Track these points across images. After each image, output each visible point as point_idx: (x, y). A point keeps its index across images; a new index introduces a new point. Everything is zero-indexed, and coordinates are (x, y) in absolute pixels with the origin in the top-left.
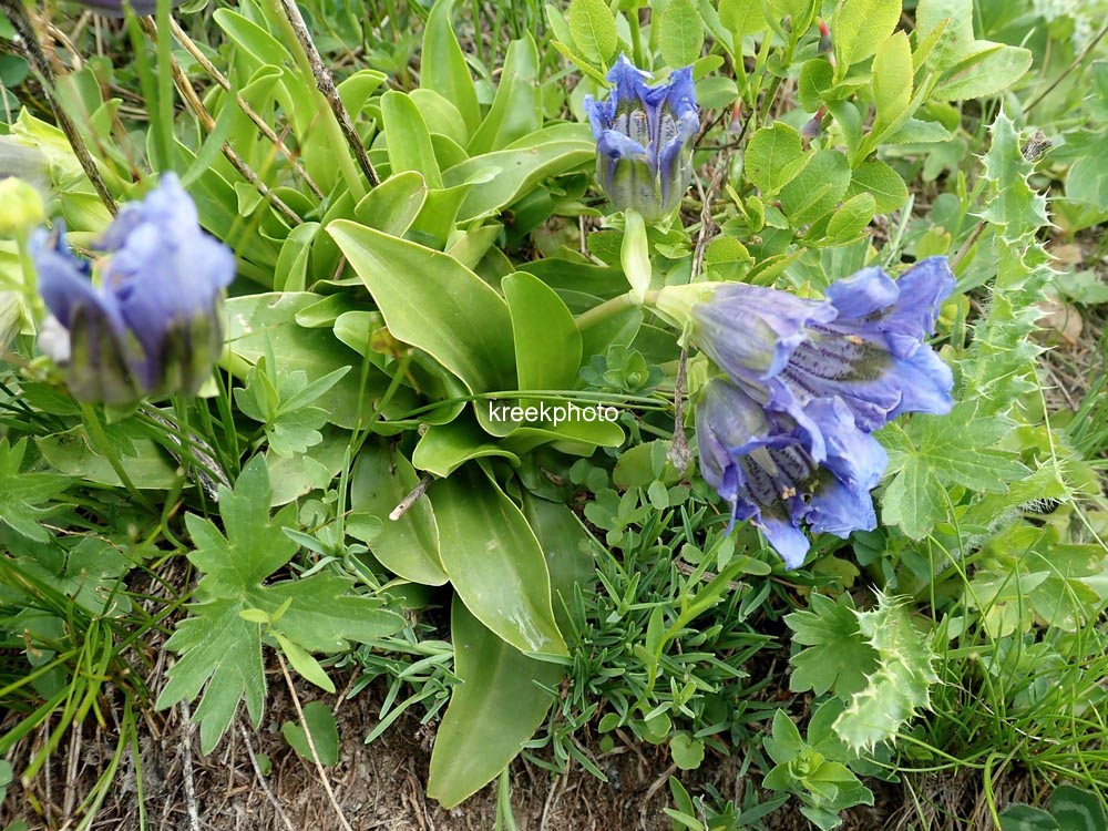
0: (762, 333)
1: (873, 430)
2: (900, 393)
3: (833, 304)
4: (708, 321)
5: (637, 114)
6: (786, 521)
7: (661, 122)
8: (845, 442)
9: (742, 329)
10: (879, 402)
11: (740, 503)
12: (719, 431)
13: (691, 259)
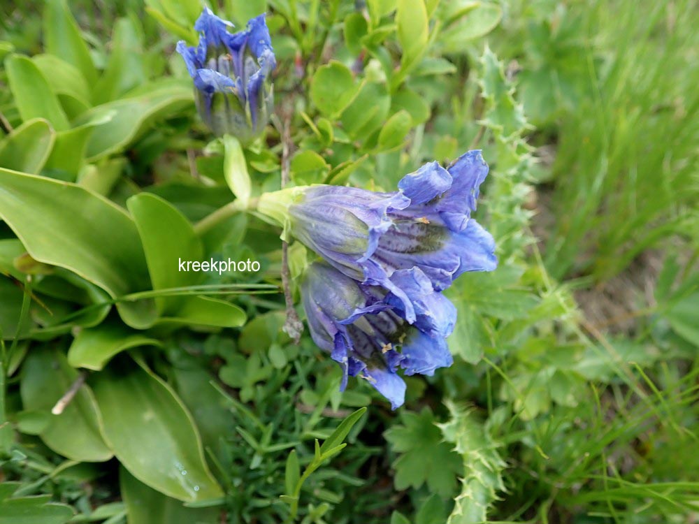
0: (351, 224)
1: (443, 289)
2: (459, 258)
3: (405, 194)
4: (304, 218)
5: (223, 58)
6: (385, 370)
7: (244, 64)
8: (425, 302)
9: (334, 222)
10: (444, 267)
11: (351, 361)
12: (324, 305)
13: (280, 171)
